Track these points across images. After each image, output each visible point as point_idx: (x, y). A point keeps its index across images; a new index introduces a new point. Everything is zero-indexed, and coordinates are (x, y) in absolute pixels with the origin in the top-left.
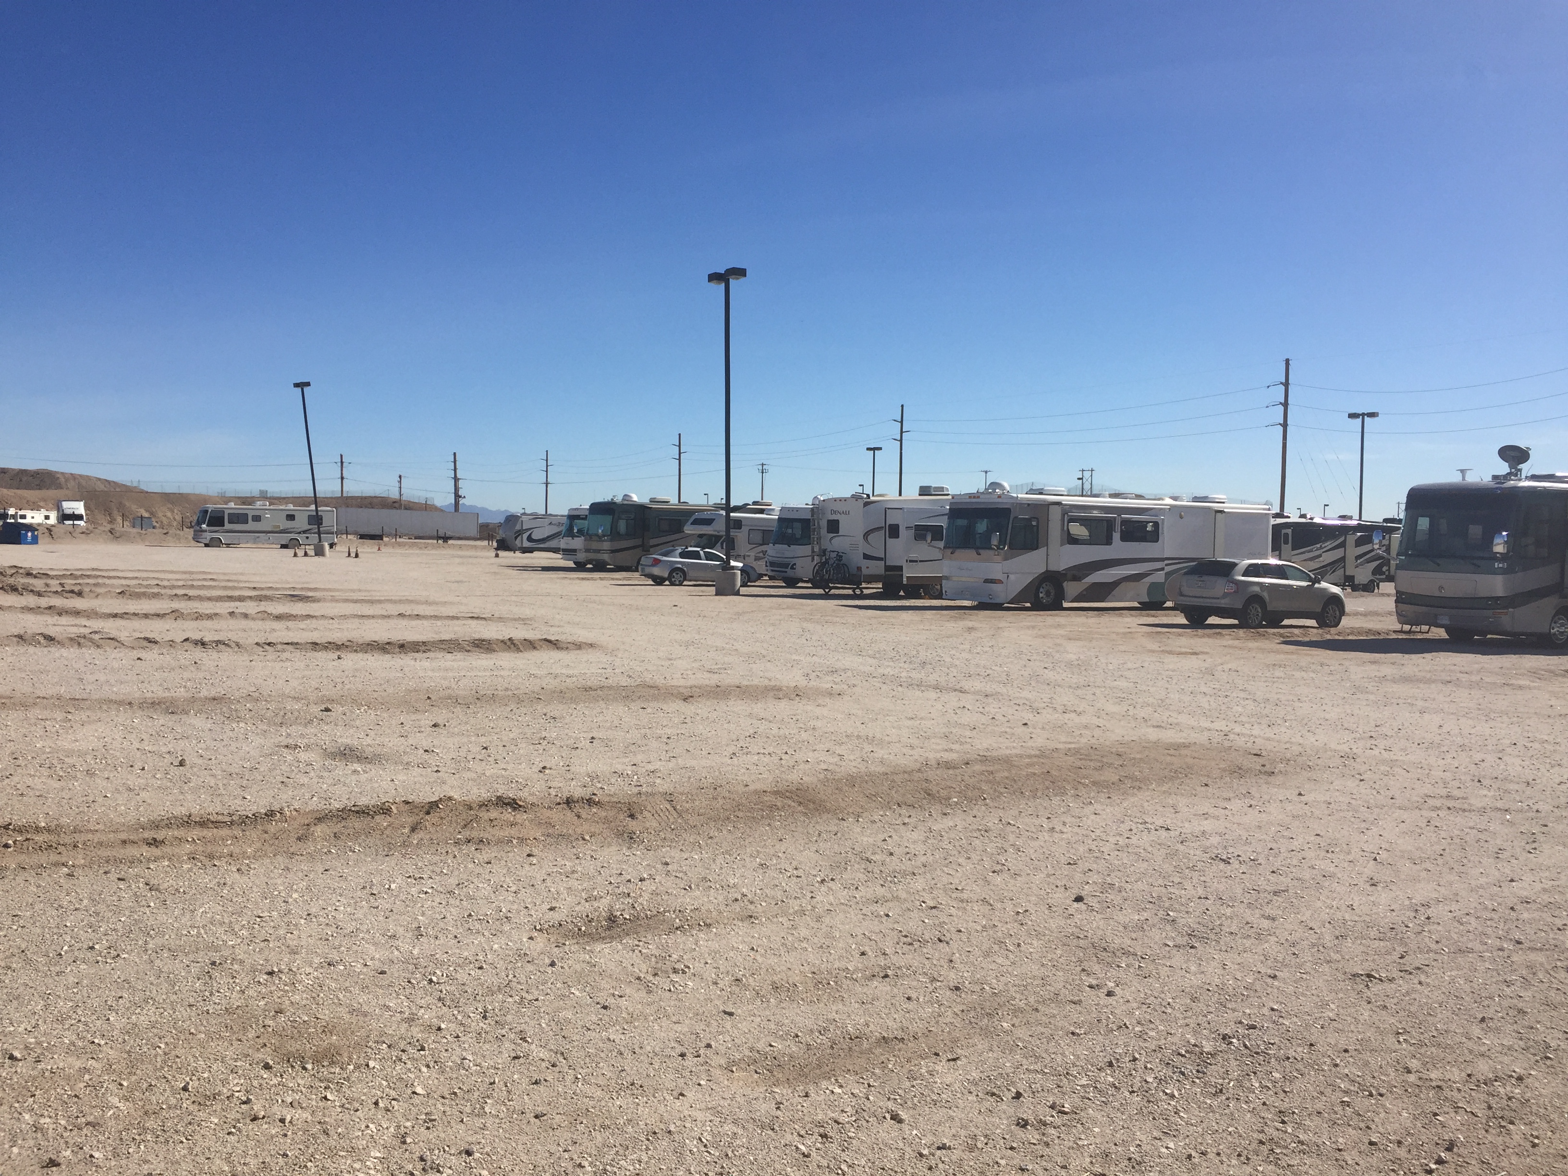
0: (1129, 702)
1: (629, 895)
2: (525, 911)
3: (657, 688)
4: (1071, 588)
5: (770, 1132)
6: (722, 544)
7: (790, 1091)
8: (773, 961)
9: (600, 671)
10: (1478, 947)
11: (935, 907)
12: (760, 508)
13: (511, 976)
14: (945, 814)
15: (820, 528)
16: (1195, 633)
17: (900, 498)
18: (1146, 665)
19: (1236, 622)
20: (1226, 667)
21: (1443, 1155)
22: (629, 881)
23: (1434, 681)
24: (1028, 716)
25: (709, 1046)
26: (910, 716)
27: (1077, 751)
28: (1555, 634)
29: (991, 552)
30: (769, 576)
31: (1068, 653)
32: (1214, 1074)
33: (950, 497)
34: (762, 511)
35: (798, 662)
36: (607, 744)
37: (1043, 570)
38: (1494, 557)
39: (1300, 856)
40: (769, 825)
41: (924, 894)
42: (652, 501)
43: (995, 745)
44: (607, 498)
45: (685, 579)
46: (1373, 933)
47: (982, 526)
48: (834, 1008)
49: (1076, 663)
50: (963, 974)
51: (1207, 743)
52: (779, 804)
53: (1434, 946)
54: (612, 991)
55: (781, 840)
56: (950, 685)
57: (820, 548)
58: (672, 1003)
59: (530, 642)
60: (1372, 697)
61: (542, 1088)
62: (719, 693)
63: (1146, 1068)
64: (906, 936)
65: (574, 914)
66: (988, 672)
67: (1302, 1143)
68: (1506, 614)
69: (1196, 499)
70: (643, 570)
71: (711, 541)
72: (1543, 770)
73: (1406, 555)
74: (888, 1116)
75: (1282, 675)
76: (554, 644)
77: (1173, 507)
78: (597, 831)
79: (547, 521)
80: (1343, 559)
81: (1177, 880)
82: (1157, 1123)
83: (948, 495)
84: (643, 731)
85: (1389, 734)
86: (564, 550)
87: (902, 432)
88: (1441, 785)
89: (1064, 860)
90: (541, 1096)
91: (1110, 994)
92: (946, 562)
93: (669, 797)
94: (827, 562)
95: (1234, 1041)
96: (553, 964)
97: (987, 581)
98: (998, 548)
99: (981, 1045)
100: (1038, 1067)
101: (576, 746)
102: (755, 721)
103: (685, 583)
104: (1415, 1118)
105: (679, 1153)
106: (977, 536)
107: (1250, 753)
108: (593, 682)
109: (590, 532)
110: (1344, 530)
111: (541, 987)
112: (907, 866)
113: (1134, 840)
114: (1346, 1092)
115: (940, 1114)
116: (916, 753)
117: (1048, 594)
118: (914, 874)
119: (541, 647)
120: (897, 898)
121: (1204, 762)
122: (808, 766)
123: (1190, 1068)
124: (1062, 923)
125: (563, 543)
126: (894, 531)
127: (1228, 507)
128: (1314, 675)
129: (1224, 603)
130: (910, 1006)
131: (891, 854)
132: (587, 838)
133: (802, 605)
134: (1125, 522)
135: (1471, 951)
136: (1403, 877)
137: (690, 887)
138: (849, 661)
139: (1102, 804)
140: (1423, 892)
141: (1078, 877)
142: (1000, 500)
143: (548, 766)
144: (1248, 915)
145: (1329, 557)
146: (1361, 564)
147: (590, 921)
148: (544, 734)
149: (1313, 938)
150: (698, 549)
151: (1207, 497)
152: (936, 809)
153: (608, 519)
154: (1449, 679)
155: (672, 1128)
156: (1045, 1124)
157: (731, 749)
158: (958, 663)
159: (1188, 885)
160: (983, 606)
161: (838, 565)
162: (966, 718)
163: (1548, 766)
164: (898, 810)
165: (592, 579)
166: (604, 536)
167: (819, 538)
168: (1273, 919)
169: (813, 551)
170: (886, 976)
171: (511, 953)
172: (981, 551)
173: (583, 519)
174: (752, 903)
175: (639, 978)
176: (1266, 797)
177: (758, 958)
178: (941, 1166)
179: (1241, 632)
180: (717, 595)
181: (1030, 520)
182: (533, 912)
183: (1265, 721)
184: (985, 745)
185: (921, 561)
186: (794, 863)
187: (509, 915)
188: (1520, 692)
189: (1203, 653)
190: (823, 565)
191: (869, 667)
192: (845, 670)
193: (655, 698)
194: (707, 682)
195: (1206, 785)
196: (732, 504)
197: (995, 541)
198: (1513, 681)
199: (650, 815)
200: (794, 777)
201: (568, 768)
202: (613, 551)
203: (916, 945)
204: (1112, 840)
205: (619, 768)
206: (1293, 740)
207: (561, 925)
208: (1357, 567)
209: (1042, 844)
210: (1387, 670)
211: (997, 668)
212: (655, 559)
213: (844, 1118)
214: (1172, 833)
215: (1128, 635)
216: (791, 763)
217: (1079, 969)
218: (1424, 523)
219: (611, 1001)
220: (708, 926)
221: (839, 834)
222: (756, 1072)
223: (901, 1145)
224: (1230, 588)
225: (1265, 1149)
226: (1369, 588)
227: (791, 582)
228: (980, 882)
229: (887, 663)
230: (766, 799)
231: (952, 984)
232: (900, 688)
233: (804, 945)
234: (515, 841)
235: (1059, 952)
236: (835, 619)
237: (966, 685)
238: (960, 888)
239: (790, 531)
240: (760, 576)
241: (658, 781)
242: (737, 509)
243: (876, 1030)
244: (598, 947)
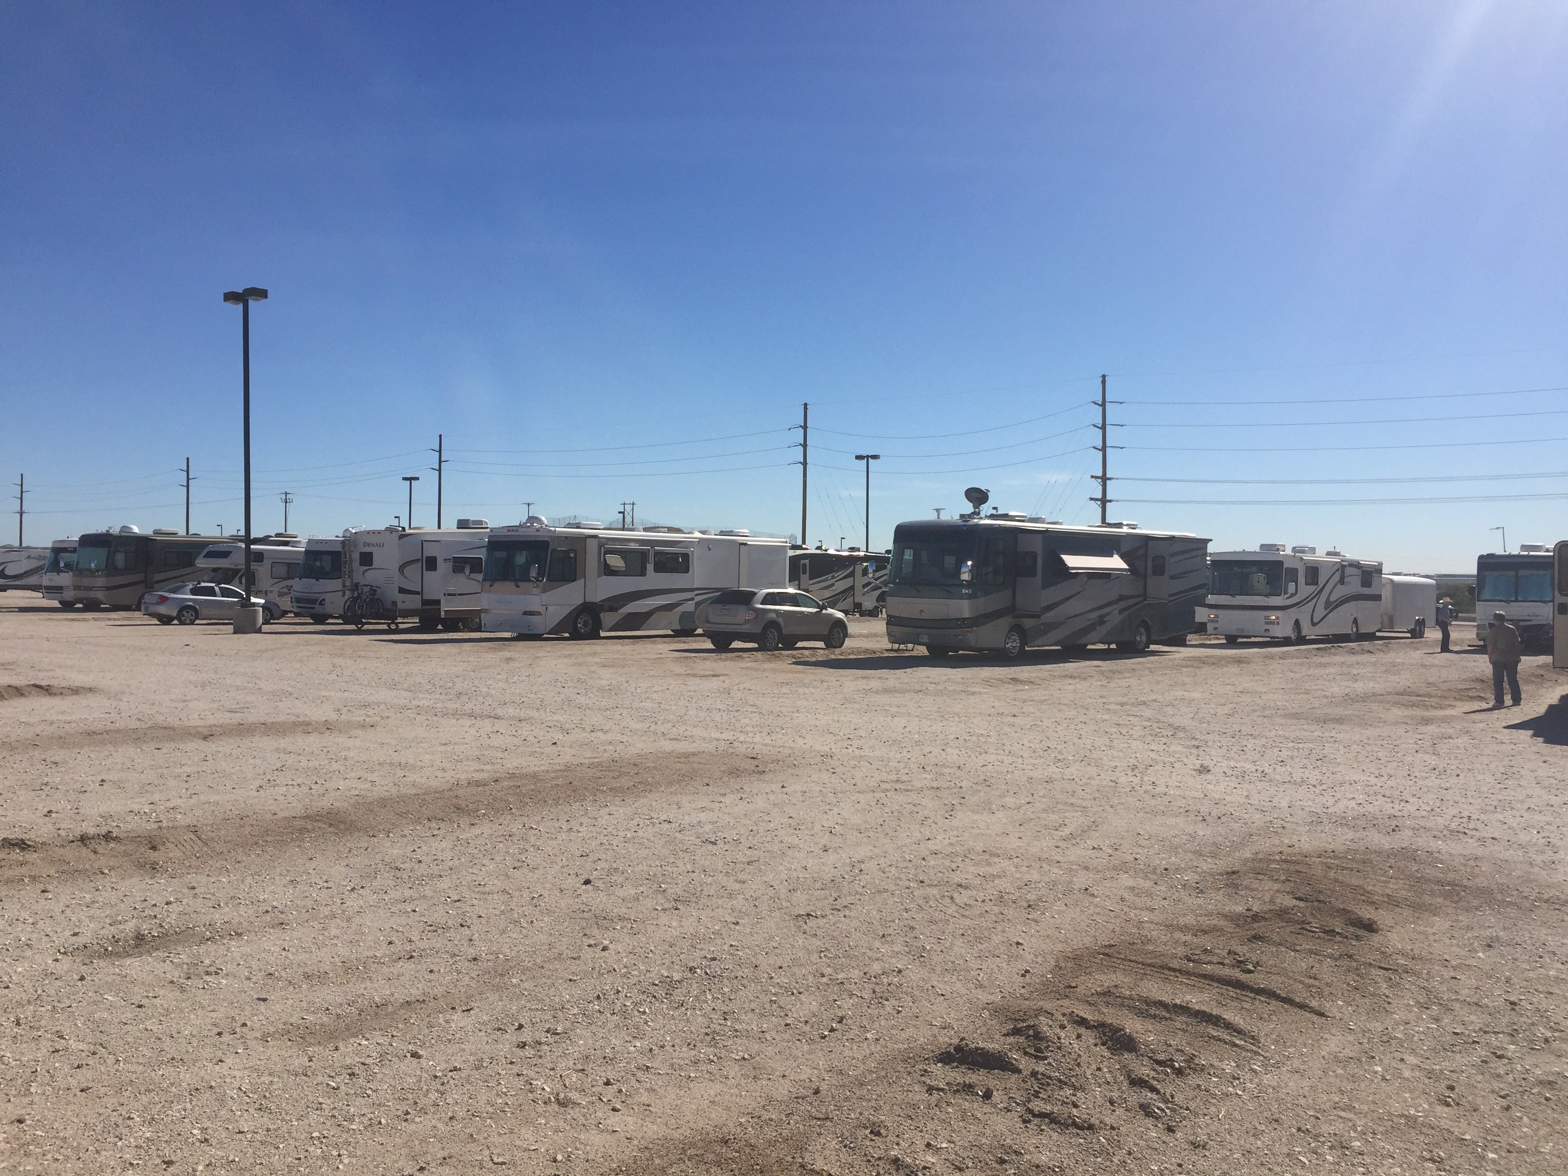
0: (652, 720)
1: (155, 917)
2: (46, 938)
3: (173, 729)
4: (608, 618)
5: (303, 1077)
6: (240, 579)
7: (321, 1048)
8: (303, 957)
9: (103, 716)
10: (892, 887)
11: (458, 901)
12: (283, 539)
13: (40, 992)
14: (473, 825)
15: (351, 561)
16: (719, 657)
17: (439, 531)
18: (671, 687)
19: (756, 645)
20: (741, 686)
21: (834, 1025)
22: (155, 905)
23: (909, 691)
24: (558, 736)
25: (244, 1025)
26: (444, 742)
27: (600, 764)
28: (1008, 648)
29: (531, 584)
30: (294, 613)
31: (600, 678)
32: (678, 995)
33: (488, 530)
34: (286, 544)
35: (327, 698)
36: (119, 785)
37: (581, 601)
38: (961, 584)
39: (774, 834)
40: (299, 846)
41: (450, 891)
42: (157, 532)
43: (524, 764)
44: (102, 529)
45: (197, 618)
46: (818, 885)
47: (521, 559)
48: (363, 986)
49: (607, 688)
50: (482, 949)
51: (714, 751)
52: (309, 827)
53: (860, 890)
54: (145, 994)
55: (311, 859)
56: (485, 713)
57: (352, 581)
58: (207, 997)
59: (16, 688)
60: (857, 706)
61: (84, 1070)
62: (243, 730)
63: (626, 996)
64: (431, 926)
65: (99, 936)
66: (523, 699)
67: (736, 1031)
68: (971, 632)
69: (722, 533)
70: (146, 609)
71: (228, 575)
72: (973, 757)
73: (895, 583)
74: (409, 1055)
75: (788, 691)
76: (46, 690)
77: (701, 539)
78: (117, 865)
79: (25, 554)
80: (852, 588)
81: (671, 861)
82: (629, 1031)
83: (487, 528)
84: (160, 771)
85: (863, 735)
86: (47, 588)
87: (440, 462)
88: (894, 772)
89: (578, 853)
90: (84, 1077)
91: (604, 949)
92: (485, 596)
93: (194, 830)
94: (359, 597)
95: (698, 970)
96: (82, 979)
97: (525, 613)
98: (537, 580)
99: (493, 997)
100: (539, 1007)
101: (83, 789)
102: (282, 755)
103: (197, 622)
104: (821, 1005)
105: (221, 1101)
106: (517, 568)
107: (748, 757)
108: (98, 726)
109: (80, 566)
110: (852, 561)
111: (72, 997)
112: (436, 870)
113: (640, 833)
114: (775, 995)
115: (452, 1048)
116: (448, 775)
117: (585, 624)
118: (441, 876)
119: (30, 693)
120: (424, 897)
121: (708, 766)
122: (338, 793)
123: (661, 992)
124: (571, 902)
125: (47, 579)
126: (431, 563)
127: (750, 541)
128: (813, 690)
129: (746, 628)
130: (432, 976)
131: (420, 862)
132: (106, 871)
133: (332, 640)
134: (657, 553)
135: (886, 891)
136: (849, 843)
137: (219, 905)
138: (384, 695)
139: (617, 806)
140: (863, 852)
141: (589, 866)
142: (538, 534)
143: (54, 810)
144: (725, 881)
145: (841, 586)
146: (867, 592)
147: (117, 942)
148: (46, 780)
149: (771, 893)
150: (213, 585)
151: (732, 531)
152: (464, 821)
153: (103, 552)
154: (920, 688)
155: (213, 1084)
156: (540, 1043)
157: (257, 783)
158: (493, 692)
159: (680, 864)
160: (522, 637)
161: (371, 599)
162: (497, 741)
163: (977, 754)
164: (428, 824)
165: (84, 620)
166: (97, 571)
167: (351, 571)
168: (744, 882)
169: (344, 586)
170: (412, 957)
171: (37, 974)
172: (520, 583)
173: (71, 552)
174: (282, 913)
175: (172, 982)
176: (755, 791)
177: (290, 955)
178: (452, 1082)
179: (759, 655)
180: (235, 633)
181: (567, 552)
182: (55, 939)
183: (766, 730)
184: (515, 764)
185: (459, 595)
186: (325, 878)
187: (29, 942)
188: (972, 697)
189: (723, 675)
190: (354, 600)
191: (403, 700)
192: (378, 704)
193: (172, 739)
194: (228, 721)
195: (708, 785)
196: (253, 535)
197: (533, 573)
198: (969, 689)
199: (173, 846)
200: (325, 803)
201: (77, 811)
202: (108, 588)
203: (440, 931)
204: (622, 834)
205: (136, 807)
206: (786, 744)
207: (86, 947)
208: (864, 595)
209: (560, 842)
210: (874, 684)
211: (533, 696)
212: (162, 596)
213: (368, 1061)
214: (673, 825)
215: (659, 660)
216: (321, 792)
217: (581, 934)
218: (908, 555)
219: (144, 1002)
220: (239, 935)
221: (369, 850)
222: (290, 1040)
223: (419, 1073)
224: (751, 616)
225: (708, 1038)
226: (873, 613)
227: (320, 619)
228: (502, 877)
229: (422, 696)
230: (295, 823)
231: (470, 957)
232: (435, 718)
233: (335, 941)
234: (26, 880)
235: (566, 924)
236: (368, 654)
237: (499, 712)
238: (483, 883)
239: (318, 564)
240: (285, 613)
241: (179, 816)
242: (257, 541)
243: (400, 996)
244: (128, 961)
